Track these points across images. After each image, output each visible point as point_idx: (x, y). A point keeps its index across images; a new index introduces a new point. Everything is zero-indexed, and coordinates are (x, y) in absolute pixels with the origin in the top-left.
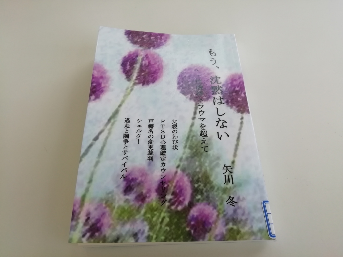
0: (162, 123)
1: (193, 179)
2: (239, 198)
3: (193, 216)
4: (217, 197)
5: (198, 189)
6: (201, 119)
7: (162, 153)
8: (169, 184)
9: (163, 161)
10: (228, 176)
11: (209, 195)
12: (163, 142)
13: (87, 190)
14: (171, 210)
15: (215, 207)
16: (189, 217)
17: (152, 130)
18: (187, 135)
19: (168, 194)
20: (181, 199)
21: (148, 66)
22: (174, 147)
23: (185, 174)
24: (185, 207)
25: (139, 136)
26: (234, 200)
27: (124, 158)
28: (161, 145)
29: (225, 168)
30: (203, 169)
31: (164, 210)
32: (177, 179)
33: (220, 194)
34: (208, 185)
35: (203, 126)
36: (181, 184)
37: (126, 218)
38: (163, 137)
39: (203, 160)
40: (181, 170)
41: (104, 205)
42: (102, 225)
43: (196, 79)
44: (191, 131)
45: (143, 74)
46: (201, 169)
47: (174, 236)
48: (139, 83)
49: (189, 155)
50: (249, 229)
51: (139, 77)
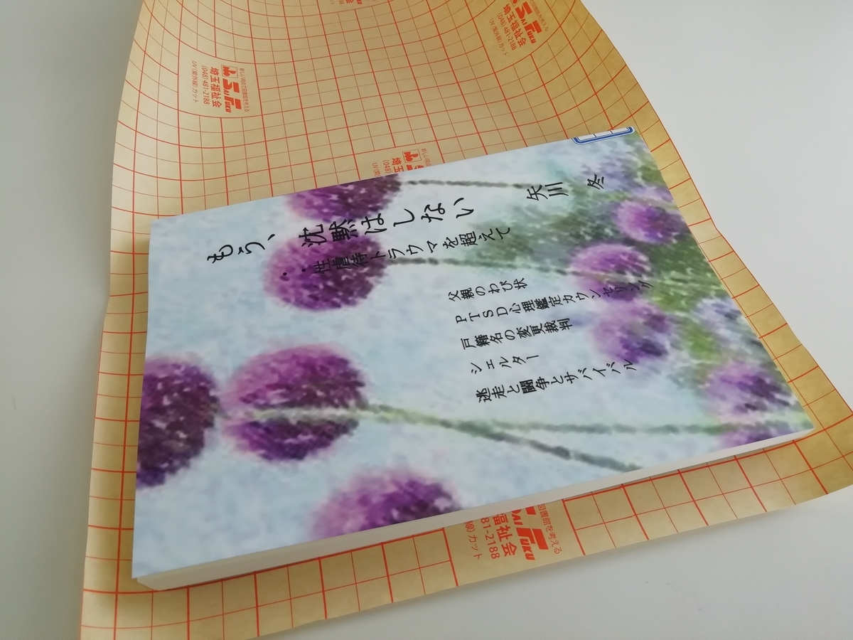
0: (466, 320)
1: (576, 245)
2: (587, 173)
3: (646, 236)
4: (597, 204)
5: (594, 234)
6: (432, 248)
7: (543, 305)
8: (605, 282)
9: (560, 300)
10: (549, 190)
11: (598, 217)
12: (515, 308)
13: (693, 429)
14: (653, 270)
15: (617, 205)
16: (653, 242)
17: (491, 336)
18: (483, 268)
19: (626, 279)
20: (625, 258)
21: (288, 387)
22: (519, 287)
23: (573, 258)
24: (636, 250)
25: (518, 358)
26: (592, 178)
27: (585, 376)
28: (523, 310)
29: (534, 196)
30: (551, 231)
31: (659, 281)
32: (588, 270)
33: (590, 199)
34: (579, 219)
35: (448, 242)
36: (596, 262)
37: (710, 339)
38: (501, 311)
39: (530, 232)
40: (568, 267)
41: (707, 385)
42: (746, 377)
43: (316, 272)
44: (467, 262)
45: (319, 393)
46: (552, 234)
47: (697, 259)
48: (357, 396)
49: (529, 257)
50: (634, 155)
51: (336, 401)
